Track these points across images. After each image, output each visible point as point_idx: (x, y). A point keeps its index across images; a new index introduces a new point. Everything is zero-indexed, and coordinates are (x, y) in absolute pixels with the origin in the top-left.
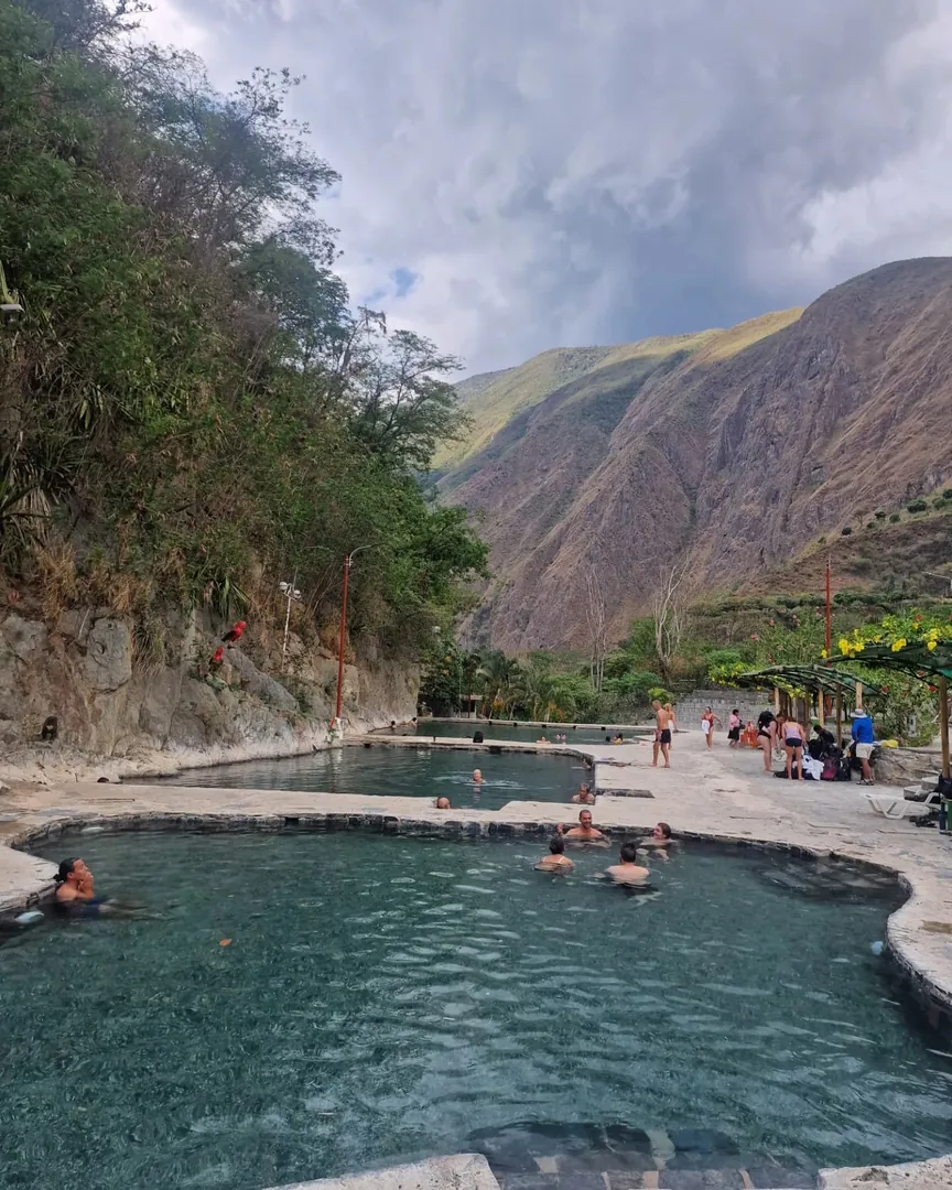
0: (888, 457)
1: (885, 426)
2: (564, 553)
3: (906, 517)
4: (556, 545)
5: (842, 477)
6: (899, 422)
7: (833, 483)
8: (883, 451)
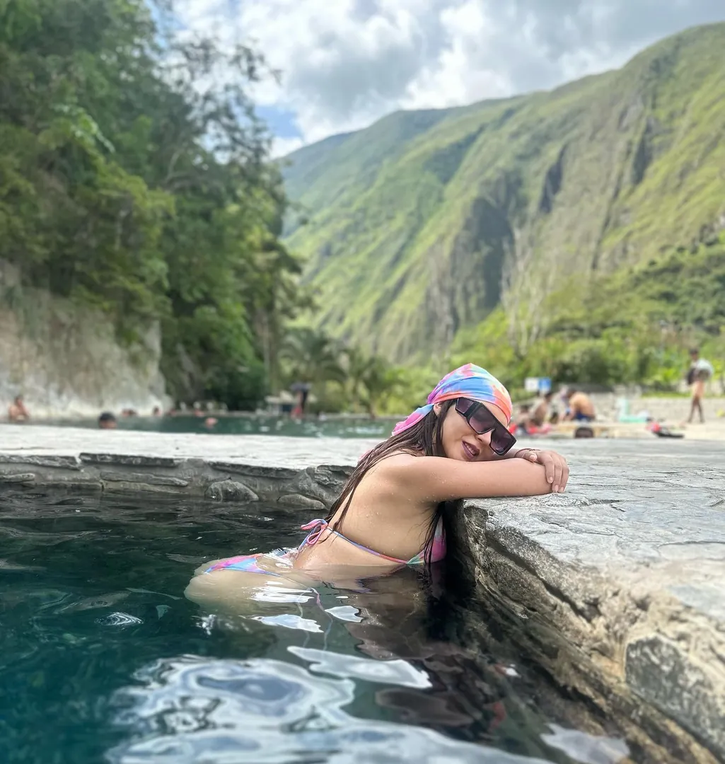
0: (686, 201)
1: (683, 175)
2: (408, 290)
3: (703, 251)
4: (401, 284)
5: (645, 221)
6: (696, 170)
7: (638, 225)
8: (682, 196)
